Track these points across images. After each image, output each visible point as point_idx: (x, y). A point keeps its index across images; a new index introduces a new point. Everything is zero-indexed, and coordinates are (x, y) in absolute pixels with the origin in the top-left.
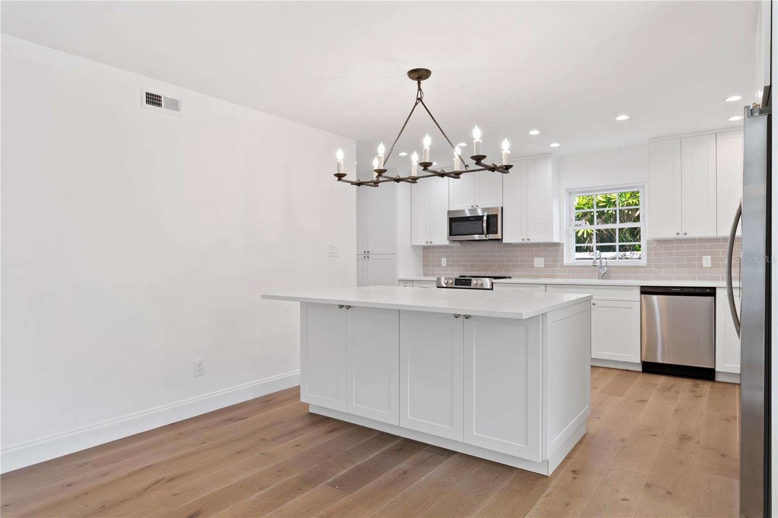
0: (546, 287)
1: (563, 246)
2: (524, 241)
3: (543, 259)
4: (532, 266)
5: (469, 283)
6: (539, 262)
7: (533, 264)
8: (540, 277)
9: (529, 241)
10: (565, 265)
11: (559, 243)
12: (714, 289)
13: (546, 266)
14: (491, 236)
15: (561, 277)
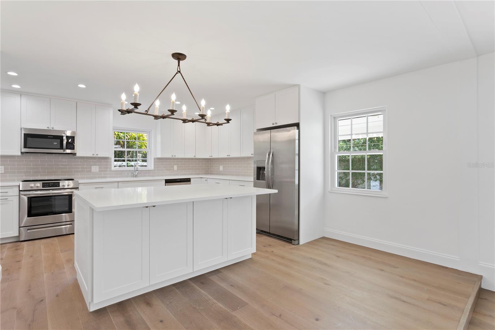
0: (118, 183)
1: (111, 159)
2: (94, 156)
3: (98, 167)
4: (90, 171)
5: (57, 185)
6: (95, 169)
7: (91, 170)
8: (95, 178)
9: (98, 156)
10: (112, 170)
11: (109, 158)
12: (190, 179)
13: (100, 171)
14: (68, 151)
15: (110, 177)
